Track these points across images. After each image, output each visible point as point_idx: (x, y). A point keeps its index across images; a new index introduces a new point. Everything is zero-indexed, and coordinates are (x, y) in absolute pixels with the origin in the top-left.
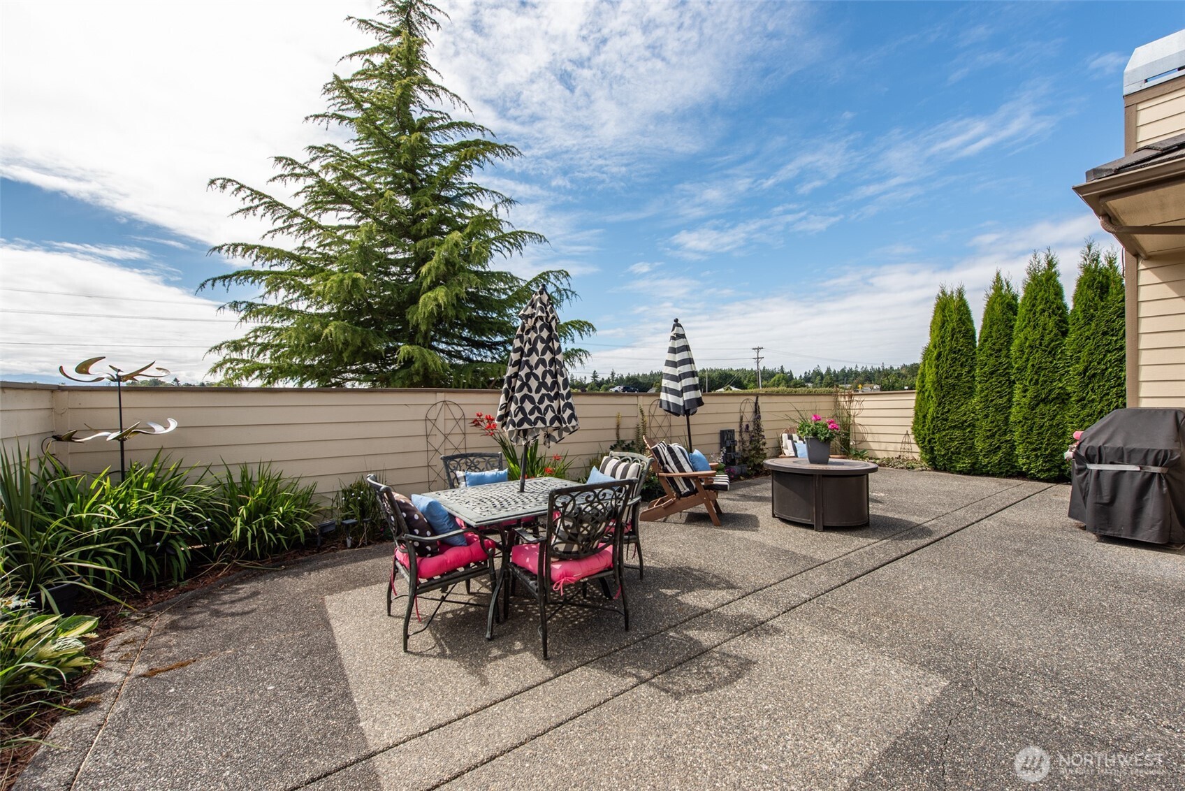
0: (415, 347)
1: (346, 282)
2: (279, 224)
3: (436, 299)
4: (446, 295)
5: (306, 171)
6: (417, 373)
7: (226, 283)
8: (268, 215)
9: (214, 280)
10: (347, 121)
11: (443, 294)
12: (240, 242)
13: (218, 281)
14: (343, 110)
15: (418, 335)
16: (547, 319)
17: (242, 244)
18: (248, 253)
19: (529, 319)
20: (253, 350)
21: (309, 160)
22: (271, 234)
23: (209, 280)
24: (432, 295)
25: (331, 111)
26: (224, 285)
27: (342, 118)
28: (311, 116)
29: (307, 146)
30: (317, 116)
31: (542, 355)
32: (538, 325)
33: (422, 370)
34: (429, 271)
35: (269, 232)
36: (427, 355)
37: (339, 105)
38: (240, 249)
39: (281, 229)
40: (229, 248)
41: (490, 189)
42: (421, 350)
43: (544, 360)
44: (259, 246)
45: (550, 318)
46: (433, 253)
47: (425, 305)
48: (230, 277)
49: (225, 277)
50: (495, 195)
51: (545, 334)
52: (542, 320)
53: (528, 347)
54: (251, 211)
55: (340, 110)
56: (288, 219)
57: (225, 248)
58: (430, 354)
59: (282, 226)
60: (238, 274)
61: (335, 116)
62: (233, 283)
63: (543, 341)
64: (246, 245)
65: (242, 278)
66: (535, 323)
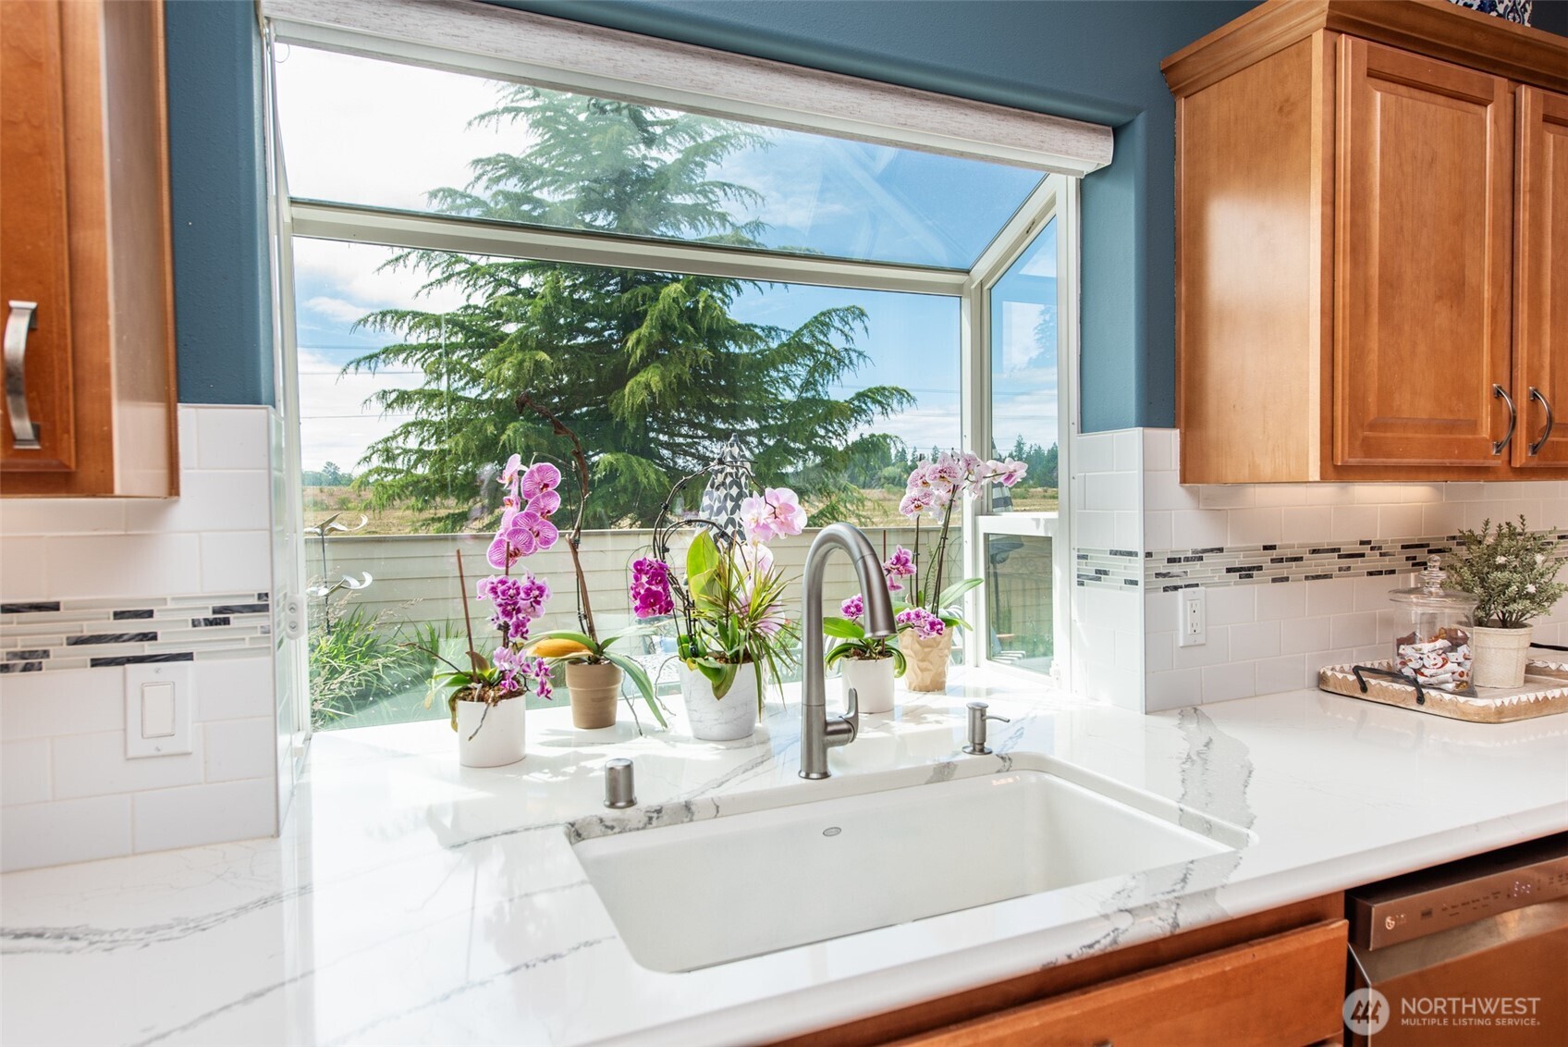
0: (620, 456)
1: (526, 364)
2: (437, 274)
3: (648, 386)
4: (663, 378)
5: (468, 200)
6: (625, 489)
7: (373, 365)
8: (422, 264)
9: (358, 362)
10: (523, 113)
11: (657, 378)
12: (389, 309)
13: (362, 363)
14: (518, 101)
15: (626, 433)
16: (737, 474)
17: (391, 312)
18: (399, 324)
19: (719, 475)
20: (409, 459)
21: (473, 179)
22: (426, 290)
23: (351, 363)
24: (643, 379)
25: (501, 107)
26: (370, 368)
27: (517, 110)
28: (476, 118)
29: (471, 161)
30: (482, 117)
31: (731, 514)
32: (729, 480)
33: (630, 487)
34: (638, 342)
35: (423, 287)
36: (636, 465)
37: (512, 96)
38: (388, 318)
39: (439, 282)
40: (376, 318)
41: (736, 184)
42: (627, 458)
43: (733, 519)
44: (412, 312)
45: (740, 474)
46: (645, 312)
47: (632, 393)
48: (376, 356)
49: (371, 357)
50: (743, 192)
51: (734, 491)
52: (732, 477)
53: (717, 505)
54: (401, 261)
55: (512, 101)
56: (448, 266)
57: (371, 319)
58: (640, 464)
59: (440, 277)
60: (386, 351)
61: (507, 110)
62: (381, 365)
63: (732, 499)
64: (396, 312)
65: (391, 356)
66: (725, 479)
